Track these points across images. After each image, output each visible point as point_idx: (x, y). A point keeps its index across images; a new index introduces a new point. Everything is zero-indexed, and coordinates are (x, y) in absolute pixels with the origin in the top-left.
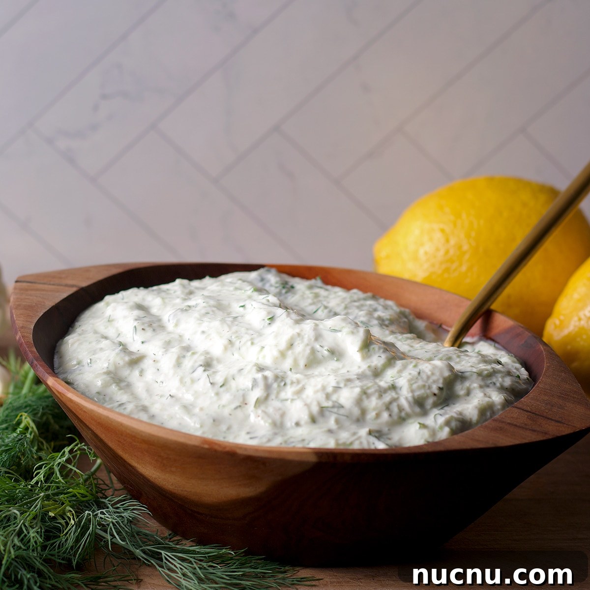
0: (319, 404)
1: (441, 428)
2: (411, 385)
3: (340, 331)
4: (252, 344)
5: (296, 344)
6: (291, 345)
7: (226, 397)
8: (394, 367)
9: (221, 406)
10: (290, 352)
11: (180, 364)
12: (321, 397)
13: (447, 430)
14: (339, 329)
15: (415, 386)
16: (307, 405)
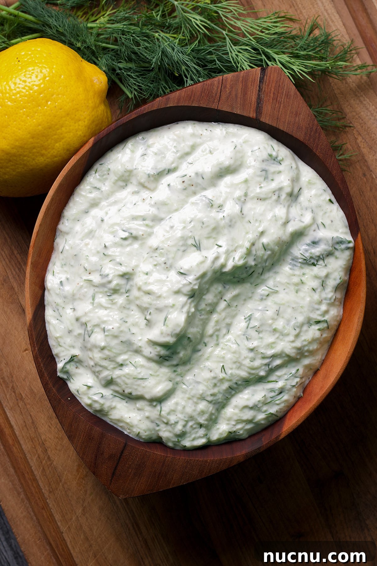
0: (89, 321)
1: (89, 398)
2: (124, 376)
3: (164, 325)
4: (155, 265)
5: (150, 296)
6: (148, 293)
7: (94, 259)
8: (147, 362)
9: (88, 257)
10: (142, 293)
11: (136, 219)
12: (95, 321)
13: (89, 402)
14: (165, 324)
15: (124, 378)
16: (86, 314)
